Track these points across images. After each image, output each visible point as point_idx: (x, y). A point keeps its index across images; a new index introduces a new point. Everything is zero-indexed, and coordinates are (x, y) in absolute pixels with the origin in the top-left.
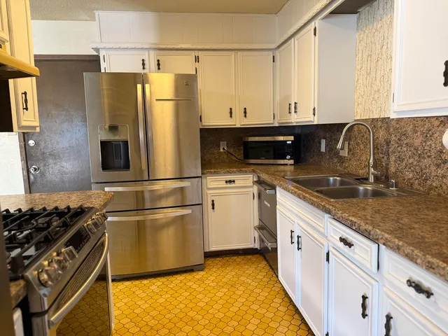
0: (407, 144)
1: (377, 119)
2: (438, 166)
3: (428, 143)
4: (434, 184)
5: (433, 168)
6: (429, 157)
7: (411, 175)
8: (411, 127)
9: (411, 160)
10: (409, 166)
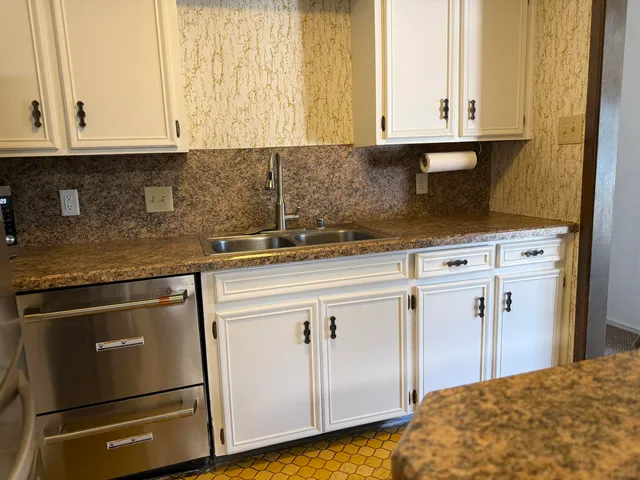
0: (309, 179)
1: (250, 150)
2: (350, 195)
3: (337, 175)
4: (347, 214)
5: (344, 199)
6: (339, 188)
7: (318, 211)
8: (313, 158)
9: (316, 196)
10: (313, 203)
